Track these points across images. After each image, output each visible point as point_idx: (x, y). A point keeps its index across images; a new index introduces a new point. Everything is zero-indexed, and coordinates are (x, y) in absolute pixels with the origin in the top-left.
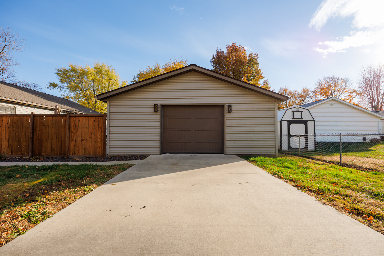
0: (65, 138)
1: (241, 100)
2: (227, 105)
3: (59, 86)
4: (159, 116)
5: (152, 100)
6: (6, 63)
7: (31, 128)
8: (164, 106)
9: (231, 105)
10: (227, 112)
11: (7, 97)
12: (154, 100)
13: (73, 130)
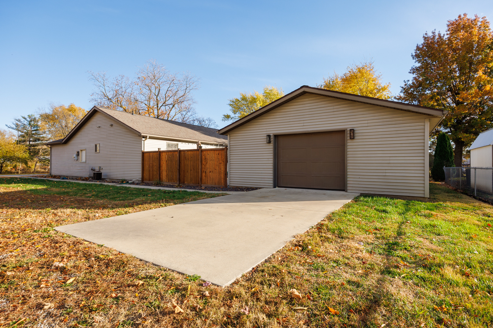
0: (199, 169)
1: (369, 121)
2: (349, 129)
3: (231, 117)
4: (272, 147)
5: (265, 130)
6: (190, 102)
7: (178, 161)
8: (276, 136)
9: (353, 129)
10: (349, 138)
11: (171, 136)
12: (267, 130)
13: (204, 162)
